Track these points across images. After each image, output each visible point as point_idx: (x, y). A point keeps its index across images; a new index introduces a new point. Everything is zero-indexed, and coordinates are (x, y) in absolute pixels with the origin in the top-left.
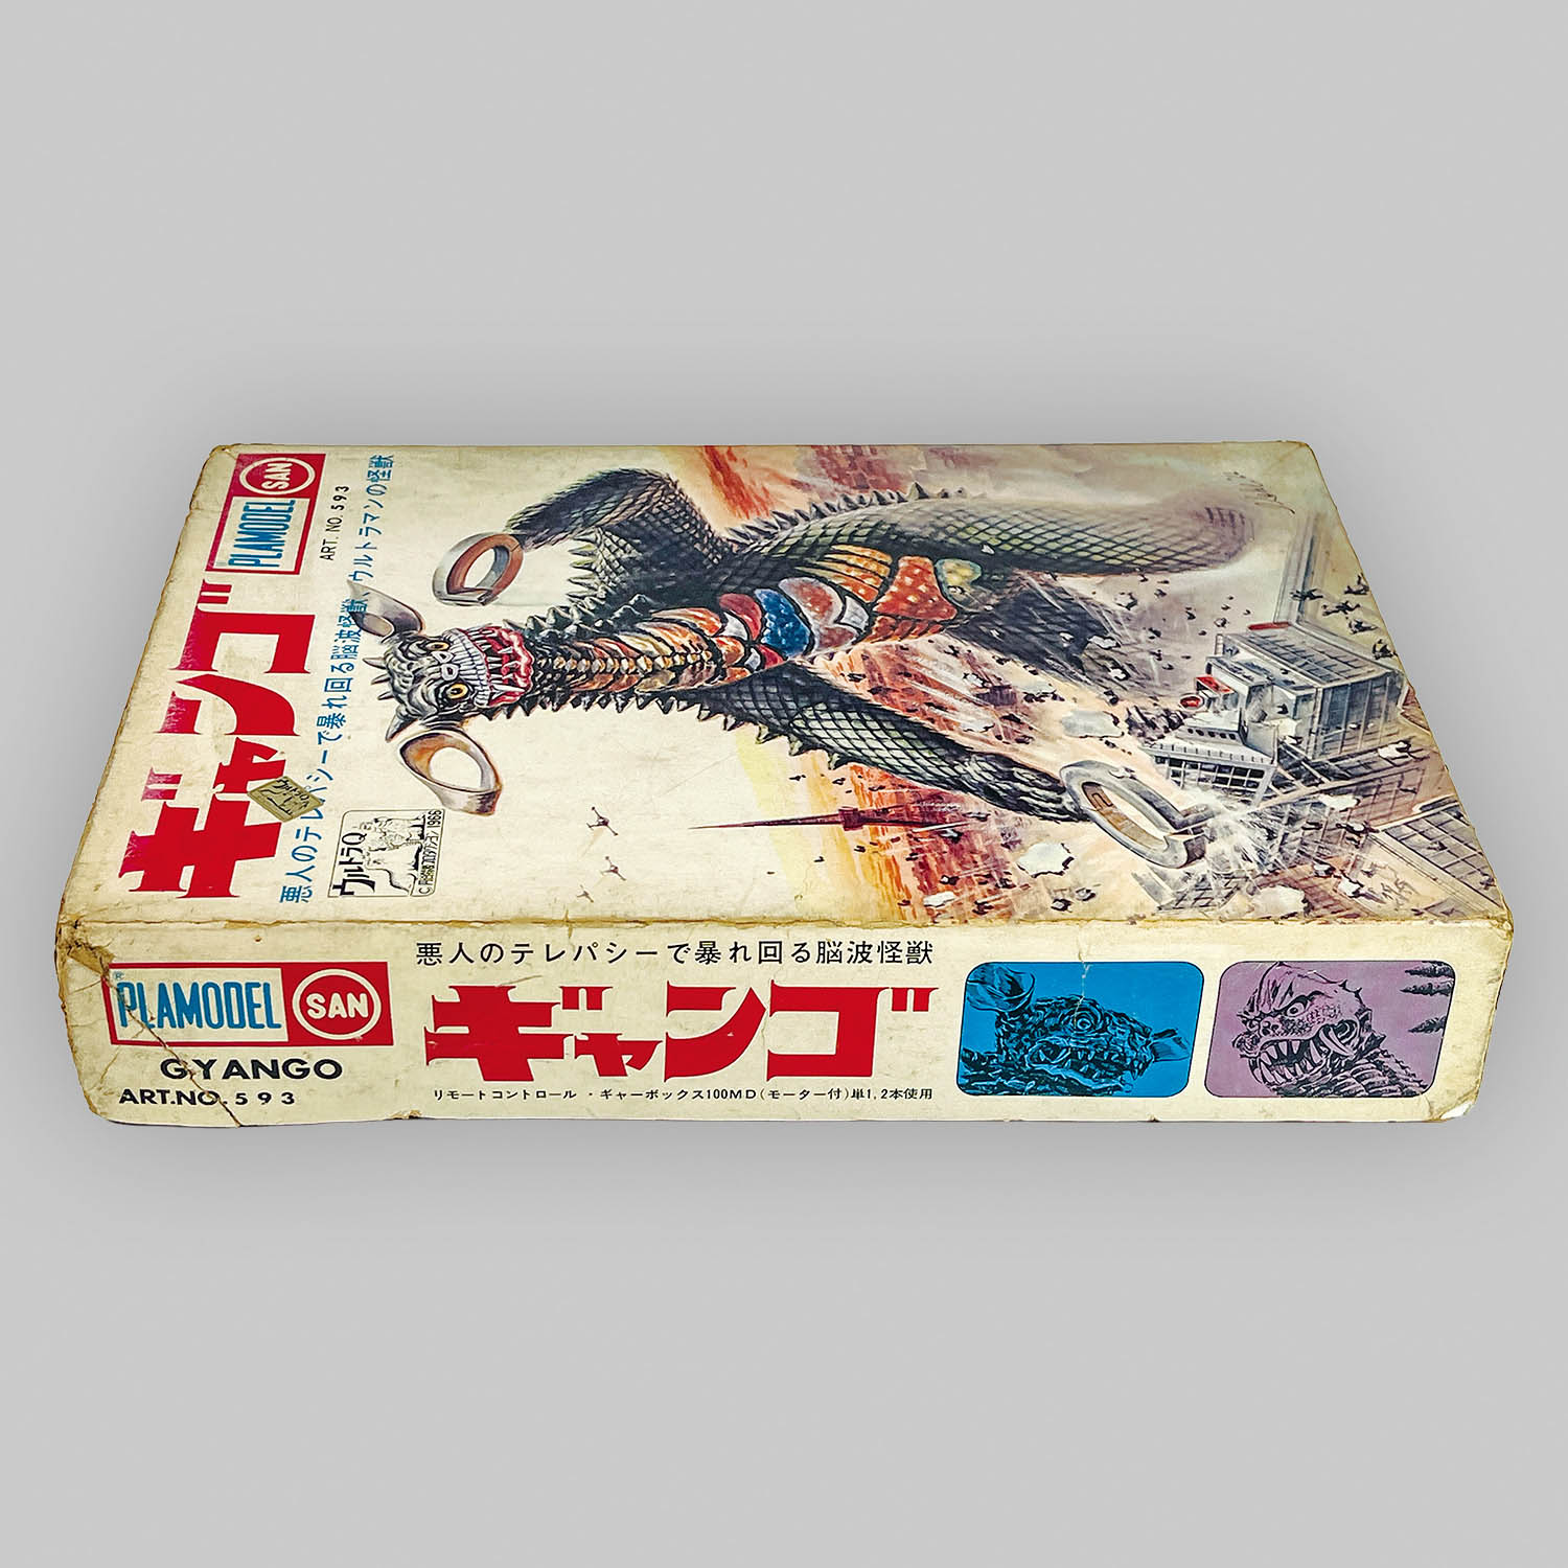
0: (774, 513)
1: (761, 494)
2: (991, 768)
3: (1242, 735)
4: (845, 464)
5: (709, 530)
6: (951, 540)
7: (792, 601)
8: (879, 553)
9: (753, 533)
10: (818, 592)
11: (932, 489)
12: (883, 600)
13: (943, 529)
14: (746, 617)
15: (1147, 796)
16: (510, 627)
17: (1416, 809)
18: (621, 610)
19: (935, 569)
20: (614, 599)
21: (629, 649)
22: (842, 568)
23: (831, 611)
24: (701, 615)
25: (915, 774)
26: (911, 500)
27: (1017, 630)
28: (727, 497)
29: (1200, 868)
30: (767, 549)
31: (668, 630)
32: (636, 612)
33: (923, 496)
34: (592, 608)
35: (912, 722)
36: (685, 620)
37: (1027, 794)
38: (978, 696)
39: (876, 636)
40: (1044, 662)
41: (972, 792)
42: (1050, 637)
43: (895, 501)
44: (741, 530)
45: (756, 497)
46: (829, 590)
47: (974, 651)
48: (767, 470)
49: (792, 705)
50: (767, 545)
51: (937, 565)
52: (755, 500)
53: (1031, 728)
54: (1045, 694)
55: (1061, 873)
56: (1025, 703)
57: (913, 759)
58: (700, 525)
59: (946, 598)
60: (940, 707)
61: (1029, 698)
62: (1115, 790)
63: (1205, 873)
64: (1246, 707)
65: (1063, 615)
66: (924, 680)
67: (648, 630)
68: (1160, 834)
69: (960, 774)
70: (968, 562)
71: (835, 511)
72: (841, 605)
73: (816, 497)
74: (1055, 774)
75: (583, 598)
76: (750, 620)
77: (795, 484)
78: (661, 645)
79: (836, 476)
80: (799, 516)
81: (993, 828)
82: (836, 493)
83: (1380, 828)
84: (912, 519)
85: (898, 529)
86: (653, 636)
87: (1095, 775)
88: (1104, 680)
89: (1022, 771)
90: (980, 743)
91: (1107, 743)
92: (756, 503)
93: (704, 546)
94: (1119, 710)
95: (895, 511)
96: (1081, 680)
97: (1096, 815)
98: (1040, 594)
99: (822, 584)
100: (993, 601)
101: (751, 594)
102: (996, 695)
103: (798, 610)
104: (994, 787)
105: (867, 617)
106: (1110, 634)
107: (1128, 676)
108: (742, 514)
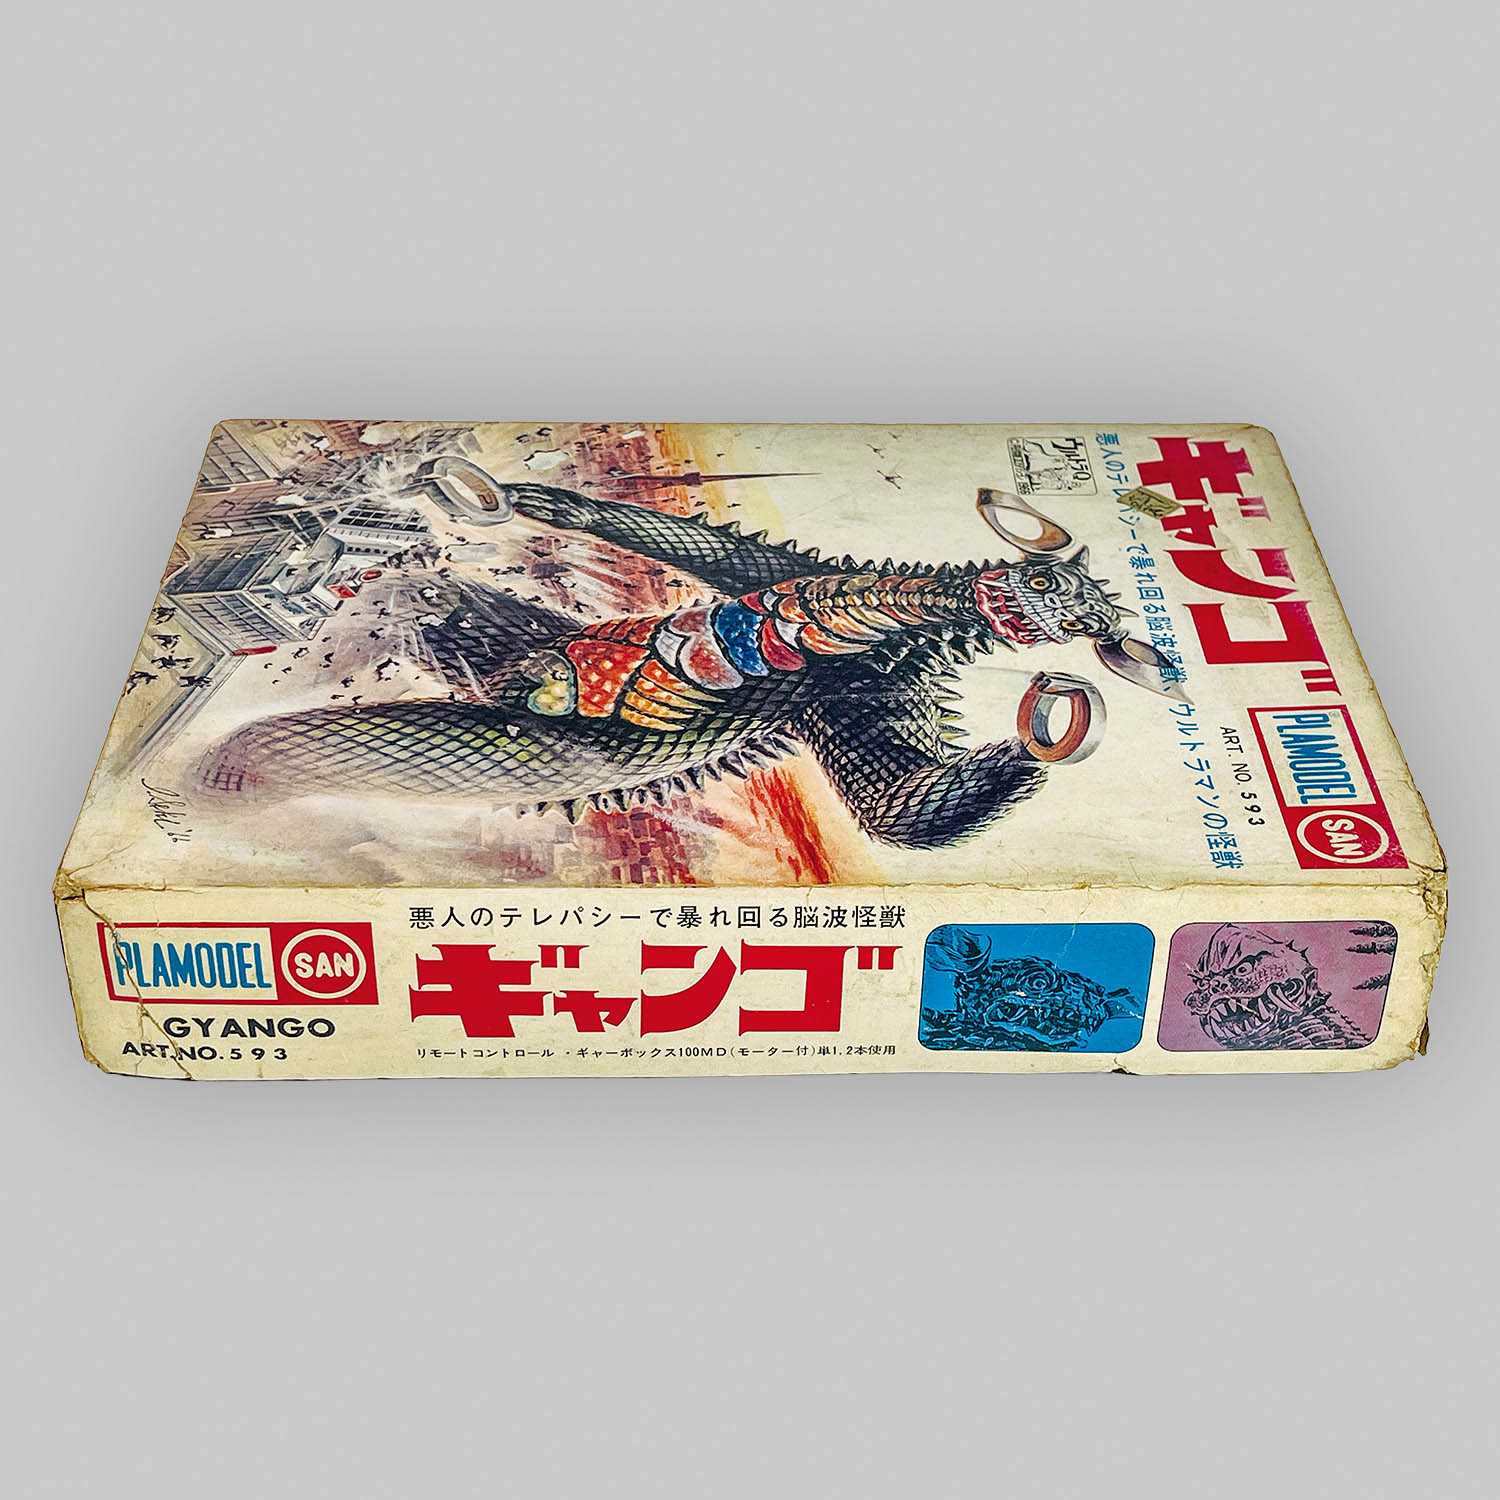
0: (745, 777)
1: (758, 804)
2: (572, 519)
3: (340, 549)
4: (656, 853)
5: (818, 754)
6: (549, 741)
7: (731, 662)
8: (633, 721)
9: (769, 748)
10: (703, 672)
11: (556, 814)
12: (637, 664)
13: (556, 757)
14: (777, 643)
15: (447, 503)
16: (1008, 641)
17: (233, 490)
18: (902, 655)
19: (576, 702)
20: (911, 669)
21: (887, 612)
22: (675, 701)
23: (692, 650)
24: (822, 646)
25: (636, 512)
26: (584, 798)
27: (511, 629)
28: (798, 803)
29: (427, 457)
30: (754, 725)
31: (852, 631)
32: (887, 652)
33: (568, 805)
34: (931, 660)
35: (631, 549)
36: (836, 641)
37: (546, 501)
38: (567, 570)
39: (651, 622)
40: (496, 599)
41: (590, 500)
42: (482, 622)
43: (603, 796)
44: (781, 752)
45: (765, 802)
46: (691, 673)
47: (559, 608)
48: (752, 844)
49: (736, 561)
50: (754, 730)
51: (573, 706)
52: (768, 797)
53: (527, 548)
54: (504, 573)
55: (537, 452)
56: (525, 566)
57: (635, 522)
58: (829, 763)
59: (573, 666)
60: (603, 561)
61: (520, 570)
62: (471, 506)
63: (426, 454)
64: (323, 574)
65: (460, 647)
66: (612, 582)
67: (872, 632)
68: (449, 478)
69: (598, 513)
70: (538, 712)
71: (675, 779)
72: (681, 657)
73: (695, 800)
74: (517, 516)
75: (943, 674)
76: (773, 640)
77: (717, 822)
78: (859, 617)
79: (669, 834)
80: (717, 771)
81: (580, 478)
82: (671, 807)
83: (272, 480)
84: (588, 770)
85: (607, 754)
86: (867, 626)
87: (485, 517)
88: (445, 587)
89: (546, 517)
90: (575, 536)
91: (463, 540)
92: (764, 791)
93: (822, 731)
94: (441, 563)
95: (605, 780)
96: (467, 585)
97: (494, 488)
98: (475, 674)
99: (699, 681)
100: (525, 663)
101: (772, 670)
102: (549, 572)
103: (725, 651)
104: (571, 504)
105: (657, 644)
106: (420, 629)
107: (421, 592)
108: (780, 776)
